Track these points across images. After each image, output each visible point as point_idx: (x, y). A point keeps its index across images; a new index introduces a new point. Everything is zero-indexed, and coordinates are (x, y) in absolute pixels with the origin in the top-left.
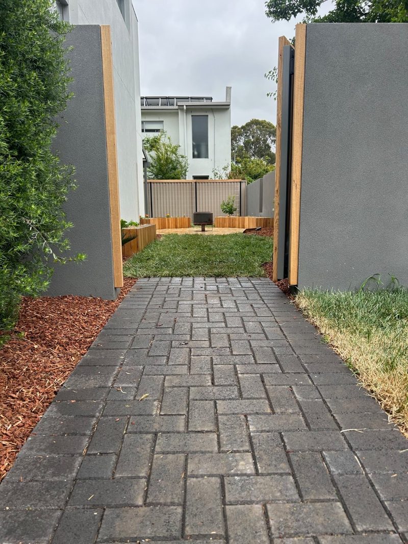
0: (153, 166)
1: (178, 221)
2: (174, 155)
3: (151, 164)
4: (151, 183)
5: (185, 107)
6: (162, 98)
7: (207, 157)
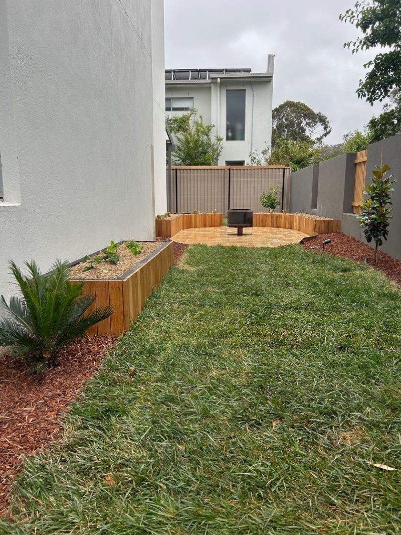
0: (180, 150)
1: (207, 217)
2: (206, 137)
3: (178, 147)
4: (176, 170)
5: (219, 80)
6: (193, 71)
7: (243, 139)
